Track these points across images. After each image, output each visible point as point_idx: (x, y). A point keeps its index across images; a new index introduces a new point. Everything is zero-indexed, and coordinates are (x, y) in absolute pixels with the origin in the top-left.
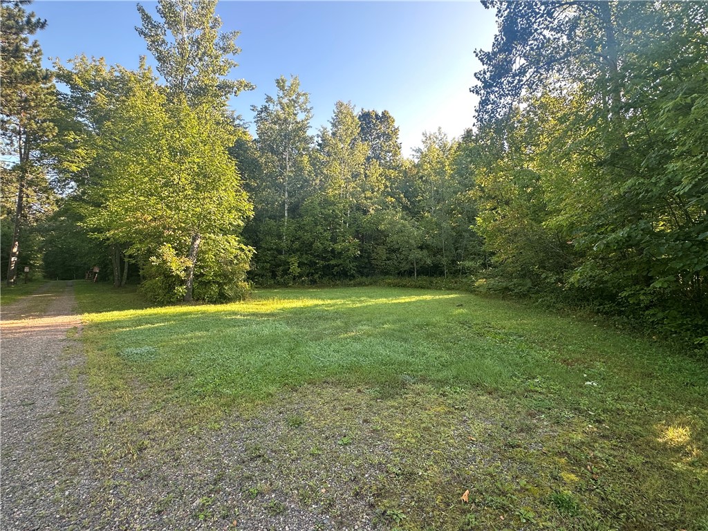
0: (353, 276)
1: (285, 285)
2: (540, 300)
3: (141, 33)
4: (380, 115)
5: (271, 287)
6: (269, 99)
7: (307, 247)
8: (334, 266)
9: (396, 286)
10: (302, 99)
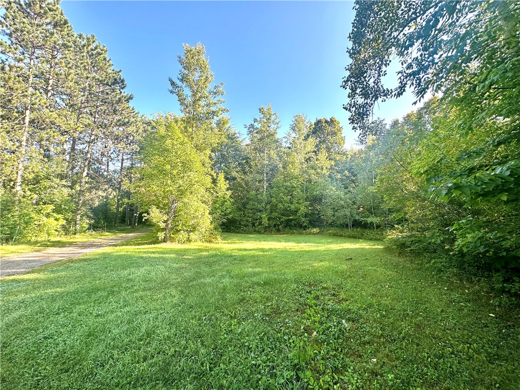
0: (305, 228)
1: (259, 232)
4: (329, 120)
6: (255, 120)
7: (274, 208)
8: (292, 220)
9: (335, 235)
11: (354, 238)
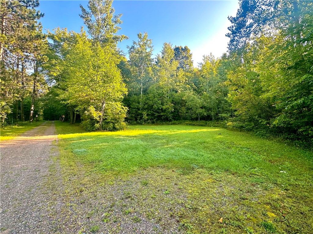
0: (170, 121)
1: (141, 124)
2: (258, 132)
3: (82, 17)
4: (184, 48)
5: (135, 124)
6: (134, 43)
7: (150, 107)
8: (162, 116)
9: (190, 125)
10: (149, 42)
11: (202, 126)
